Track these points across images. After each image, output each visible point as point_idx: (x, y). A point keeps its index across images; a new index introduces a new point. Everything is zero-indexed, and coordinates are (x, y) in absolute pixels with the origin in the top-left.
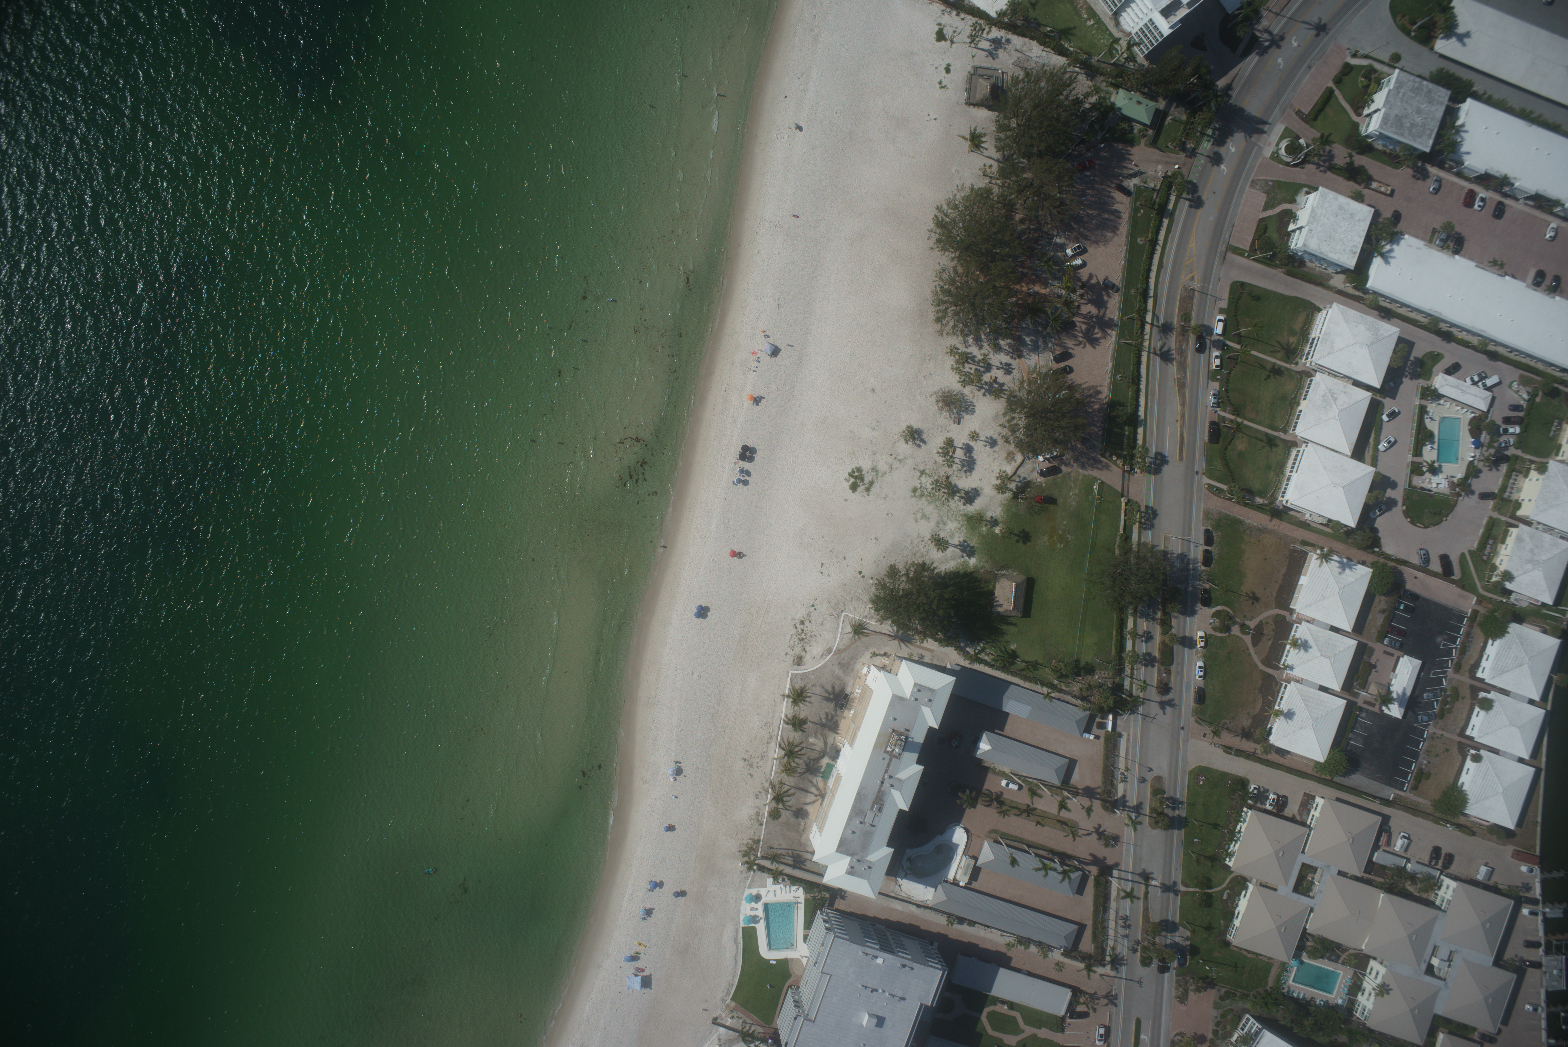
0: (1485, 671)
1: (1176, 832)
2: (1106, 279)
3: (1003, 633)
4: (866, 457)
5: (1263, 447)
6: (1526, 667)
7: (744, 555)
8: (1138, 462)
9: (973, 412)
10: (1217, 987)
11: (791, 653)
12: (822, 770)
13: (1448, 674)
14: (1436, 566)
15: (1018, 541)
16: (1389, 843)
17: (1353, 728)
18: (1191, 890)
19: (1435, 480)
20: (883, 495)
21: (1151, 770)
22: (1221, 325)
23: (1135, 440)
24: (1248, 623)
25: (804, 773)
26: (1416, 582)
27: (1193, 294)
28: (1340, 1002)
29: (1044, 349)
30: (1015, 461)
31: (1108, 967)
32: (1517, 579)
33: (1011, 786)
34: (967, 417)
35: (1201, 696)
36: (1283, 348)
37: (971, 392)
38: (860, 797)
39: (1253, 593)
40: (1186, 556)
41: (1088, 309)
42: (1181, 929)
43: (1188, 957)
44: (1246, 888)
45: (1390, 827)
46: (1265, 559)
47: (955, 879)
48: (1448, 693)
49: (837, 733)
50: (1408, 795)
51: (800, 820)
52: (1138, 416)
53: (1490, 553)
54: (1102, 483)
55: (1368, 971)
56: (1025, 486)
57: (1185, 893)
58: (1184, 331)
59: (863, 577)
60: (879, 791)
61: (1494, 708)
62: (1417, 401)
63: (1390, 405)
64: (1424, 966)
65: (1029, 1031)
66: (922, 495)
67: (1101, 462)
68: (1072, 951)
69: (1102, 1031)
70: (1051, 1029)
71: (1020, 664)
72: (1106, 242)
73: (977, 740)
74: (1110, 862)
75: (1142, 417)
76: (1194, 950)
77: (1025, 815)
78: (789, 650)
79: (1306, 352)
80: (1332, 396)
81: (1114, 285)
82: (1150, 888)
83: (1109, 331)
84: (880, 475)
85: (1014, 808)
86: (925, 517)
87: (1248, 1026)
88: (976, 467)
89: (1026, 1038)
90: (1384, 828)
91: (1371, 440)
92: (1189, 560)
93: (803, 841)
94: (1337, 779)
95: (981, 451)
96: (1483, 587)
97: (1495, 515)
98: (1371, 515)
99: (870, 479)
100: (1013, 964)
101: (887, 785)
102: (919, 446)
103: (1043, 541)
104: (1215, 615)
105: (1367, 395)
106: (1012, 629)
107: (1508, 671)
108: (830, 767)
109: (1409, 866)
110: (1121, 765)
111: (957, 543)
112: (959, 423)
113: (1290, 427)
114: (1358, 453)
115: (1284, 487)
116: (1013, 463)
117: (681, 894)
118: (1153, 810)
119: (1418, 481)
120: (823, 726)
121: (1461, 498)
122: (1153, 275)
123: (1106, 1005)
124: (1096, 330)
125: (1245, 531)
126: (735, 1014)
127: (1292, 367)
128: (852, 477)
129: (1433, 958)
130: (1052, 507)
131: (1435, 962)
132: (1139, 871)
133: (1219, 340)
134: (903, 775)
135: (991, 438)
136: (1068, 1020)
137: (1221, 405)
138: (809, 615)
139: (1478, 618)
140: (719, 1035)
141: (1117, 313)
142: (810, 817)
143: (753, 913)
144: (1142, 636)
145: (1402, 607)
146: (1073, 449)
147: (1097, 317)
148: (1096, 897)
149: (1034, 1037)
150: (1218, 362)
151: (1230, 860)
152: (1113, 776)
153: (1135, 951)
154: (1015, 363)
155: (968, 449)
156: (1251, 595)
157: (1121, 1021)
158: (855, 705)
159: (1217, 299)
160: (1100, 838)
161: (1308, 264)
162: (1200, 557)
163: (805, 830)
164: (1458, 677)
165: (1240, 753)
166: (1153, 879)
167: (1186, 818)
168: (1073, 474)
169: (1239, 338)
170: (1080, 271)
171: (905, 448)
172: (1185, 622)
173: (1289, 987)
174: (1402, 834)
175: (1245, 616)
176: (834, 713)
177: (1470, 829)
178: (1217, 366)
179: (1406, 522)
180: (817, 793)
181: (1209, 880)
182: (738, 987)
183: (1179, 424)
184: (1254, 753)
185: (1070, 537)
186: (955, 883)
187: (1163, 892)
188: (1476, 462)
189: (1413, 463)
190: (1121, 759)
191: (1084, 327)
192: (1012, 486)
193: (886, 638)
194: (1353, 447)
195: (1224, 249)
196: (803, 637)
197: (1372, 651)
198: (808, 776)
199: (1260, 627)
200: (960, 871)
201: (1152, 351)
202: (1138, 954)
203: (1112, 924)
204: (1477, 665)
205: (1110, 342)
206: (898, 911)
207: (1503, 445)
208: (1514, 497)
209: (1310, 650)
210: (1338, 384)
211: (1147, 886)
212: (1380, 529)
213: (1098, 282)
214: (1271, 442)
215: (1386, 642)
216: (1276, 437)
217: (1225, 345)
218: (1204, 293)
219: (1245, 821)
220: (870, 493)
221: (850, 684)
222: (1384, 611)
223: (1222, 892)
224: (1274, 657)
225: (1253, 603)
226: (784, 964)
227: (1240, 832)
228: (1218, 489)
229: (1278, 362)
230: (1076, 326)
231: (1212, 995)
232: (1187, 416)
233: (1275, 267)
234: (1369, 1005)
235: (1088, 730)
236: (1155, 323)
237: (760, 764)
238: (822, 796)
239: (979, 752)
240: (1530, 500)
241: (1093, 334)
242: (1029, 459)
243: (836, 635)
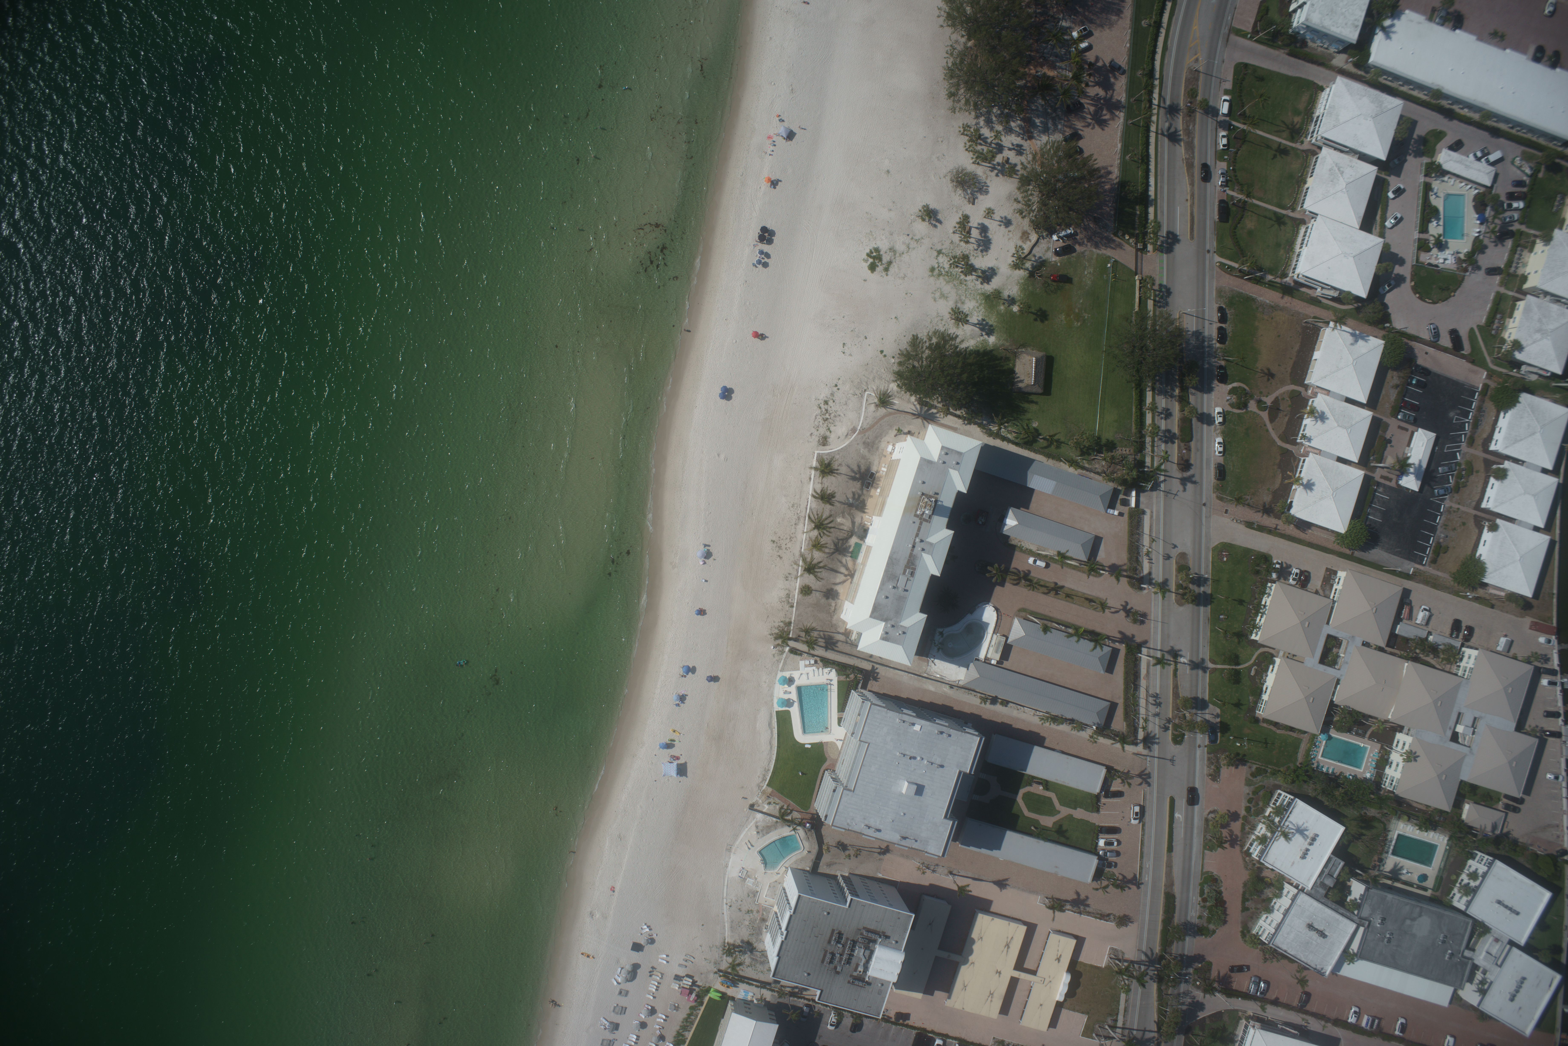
0: (1499, 444)
1: (1202, 608)
2: (1112, 61)
3: (1024, 411)
4: (883, 237)
5: (1272, 226)
6: (1538, 436)
7: (766, 337)
8: (1151, 238)
9: (987, 192)
10: (1248, 764)
11: (816, 433)
12: (851, 550)
13: (1462, 448)
14: (1446, 341)
15: (1035, 320)
16: (1410, 617)
17: (1372, 503)
18: (1219, 666)
19: (1442, 256)
20: (902, 275)
21: (1175, 546)
22: (1226, 105)
23: (1147, 219)
24: (1264, 399)
25: (833, 553)
26: (1426, 357)
27: (1198, 76)
28: (1368, 775)
29: (1054, 131)
30: (1030, 241)
31: (1141, 746)
32: (1527, 349)
33: (1039, 563)
34: (981, 197)
35: (1221, 472)
36: (1288, 128)
37: (985, 173)
38: (892, 561)
39: (1268, 370)
40: (1201, 333)
41: (1095, 91)
42: (1211, 706)
43: (1219, 734)
44: (1274, 663)
45: (1411, 601)
46: (1279, 336)
47: (986, 658)
48: (1463, 467)
49: (864, 512)
50: (1427, 569)
51: (831, 600)
52: (1148, 196)
53: (1498, 327)
54: (1116, 261)
55: (1395, 744)
56: (1042, 264)
57: (1214, 670)
58: (1191, 112)
59: (885, 356)
60: (911, 555)
61: (1509, 477)
62: (1422, 179)
63: (1394, 182)
64: (1449, 734)
65: (1065, 811)
66: (940, 275)
67: (1114, 241)
68: (1104, 729)
69: (1137, 809)
70: (1086, 810)
71: (1042, 443)
72: (1111, 25)
73: (1003, 517)
74: (1138, 639)
75: (1153, 197)
76: (1224, 727)
77: (1053, 593)
78: (813, 430)
79: (1311, 131)
80: (1339, 169)
81: (1120, 67)
82: (1179, 666)
83: (1117, 113)
84: (898, 255)
85: (1042, 586)
86: (943, 296)
87: (1280, 800)
88: (992, 246)
89: (1062, 819)
90: (1405, 599)
91: (1378, 218)
92: (1204, 337)
93: (834, 622)
94: (1357, 554)
95: (996, 232)
96: (1492, 362)
97: (1503, 290)
98: (1381, 290)
99: (888, 259)
100: (1046, 745)
101: (918, 548)
102: (935, 226)
103: (1060, 319)
104: (1232, 391)
105: (1373, 169)
106: (1033, 407)
107: (1521, 440)
108: (858, 547)
109: (1431, 638)
110: (1146, 541)
111: (976, 322)
112: (973, 204)
113: (1297, 205)
114: (1367, 225)
115: (1294, 263)
116: (1028, 242)
117: (714, 679)
118: (1179, 586)
119: (1425, 258)
120: (851, 505)
121: (1468, 274)
122: (1158, 57)
123: (1140, 784)
124: (1105, 112)
125: (1257, 308)
126: (771, 800)
127: (1297, 146)
128: (871, 257)
129: (1458, 726)
130: (1067, 286)
131: (1460, 729)
132: (1167, 648)
133: (1225, 121)
134: (933, 539)
135: (1006, 218)
136: (1103, 800)
137: (1229, 184)
138: (832, 394)
139: (1489, 393)
140: (756, 822)
141: (1124, 95)
142: (841, 597)
143: (786, 697)
144: (1161, 413)
145: (1414, 382)
146: (1086, 228)
147: (1105, 99)
148: (1127, 673)
149: (1070, 817)
150: (1225, 141)
151: (1257, 634)
152: (1138, 553)
153: (1166, 729)
154: (1026, 144)
155: (984, 229)
156: (1266, 371)
157: (1155, 800)
158: (881, 484)
159: (1222, 81)
160: (1127, 616)
161: (1310, 44)
162: (1215, 334)
163: (836, 610)
164: (1471, 451)
165: (1261, 529)
166: (1181, 656)
167: (1211, 595)
168: (1087, 253)
169: (1244, 117)
170: (1087, 54)
171: (922, 228)
172: (1202, 398)
173: (1318, 762)
174: (1423, 607)
175: (1261, 393)
176: (860, 492)
177: (1489, 602)
178: (1224, 146)
179: (1414, 298)
180: (846, 573)
181: (1237, 657)
182: (774, 772)
183: (1189, 203)
184: (1276, 529)
185: (1086, 316)
186: (987, 661)
187: (1192, 669)
188: (1481, 237)
189: (1419, 239)
190: (1145, 536)
191: (1092, 109)
192: (1028, 265)
193: (910, 417)
194: (1361, 220)
195: (1227, 31)
196: (827, 417)
197: (1387, 426)
198: (836, 555)
199: (1276, 401)
200: (991, 649)
201: (1160, 132)
202: (1170, 732)
203: (1142, 702)
204: (1490, 438)
205: (1118, 124)
206: (931, 691)
207: (1508, 220)
208: (1520, 271)
209: (1327, 421)
210: (1345, 159)
211: (1176, 663)
212: (1390, 305)
213: (1104, 65)
214: (1280, 220)
215: (1399, 417)
216: (1284, 215)
217: (1231, 125)
218: (1209, 75)
219: (1269, 595)
220: (889, 273)
221: (876, 463)
222: (1397, 386)
223: (1249, 669)
224: (1292, 431)
225: (1268, 380)
226: (819, 747)
227: (1265, 606)
228: (1229, 267)
229: (1284, 142)
230: (1084, 108)
231: (1243, 771)
232: (1196, 196)
233: (1278, 48)
234: (1397, 775)
235: (1112, 506)
236: (1162, 105)
237: (789, 545)
238: (852, 575)
239: (1006, 528)
240: (1536, 272)
241: (1101, 116)
242: (1043, 238)
243: (860, 414)
